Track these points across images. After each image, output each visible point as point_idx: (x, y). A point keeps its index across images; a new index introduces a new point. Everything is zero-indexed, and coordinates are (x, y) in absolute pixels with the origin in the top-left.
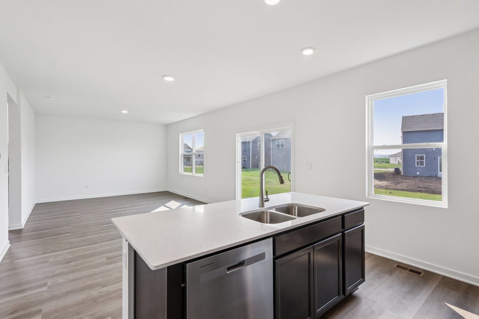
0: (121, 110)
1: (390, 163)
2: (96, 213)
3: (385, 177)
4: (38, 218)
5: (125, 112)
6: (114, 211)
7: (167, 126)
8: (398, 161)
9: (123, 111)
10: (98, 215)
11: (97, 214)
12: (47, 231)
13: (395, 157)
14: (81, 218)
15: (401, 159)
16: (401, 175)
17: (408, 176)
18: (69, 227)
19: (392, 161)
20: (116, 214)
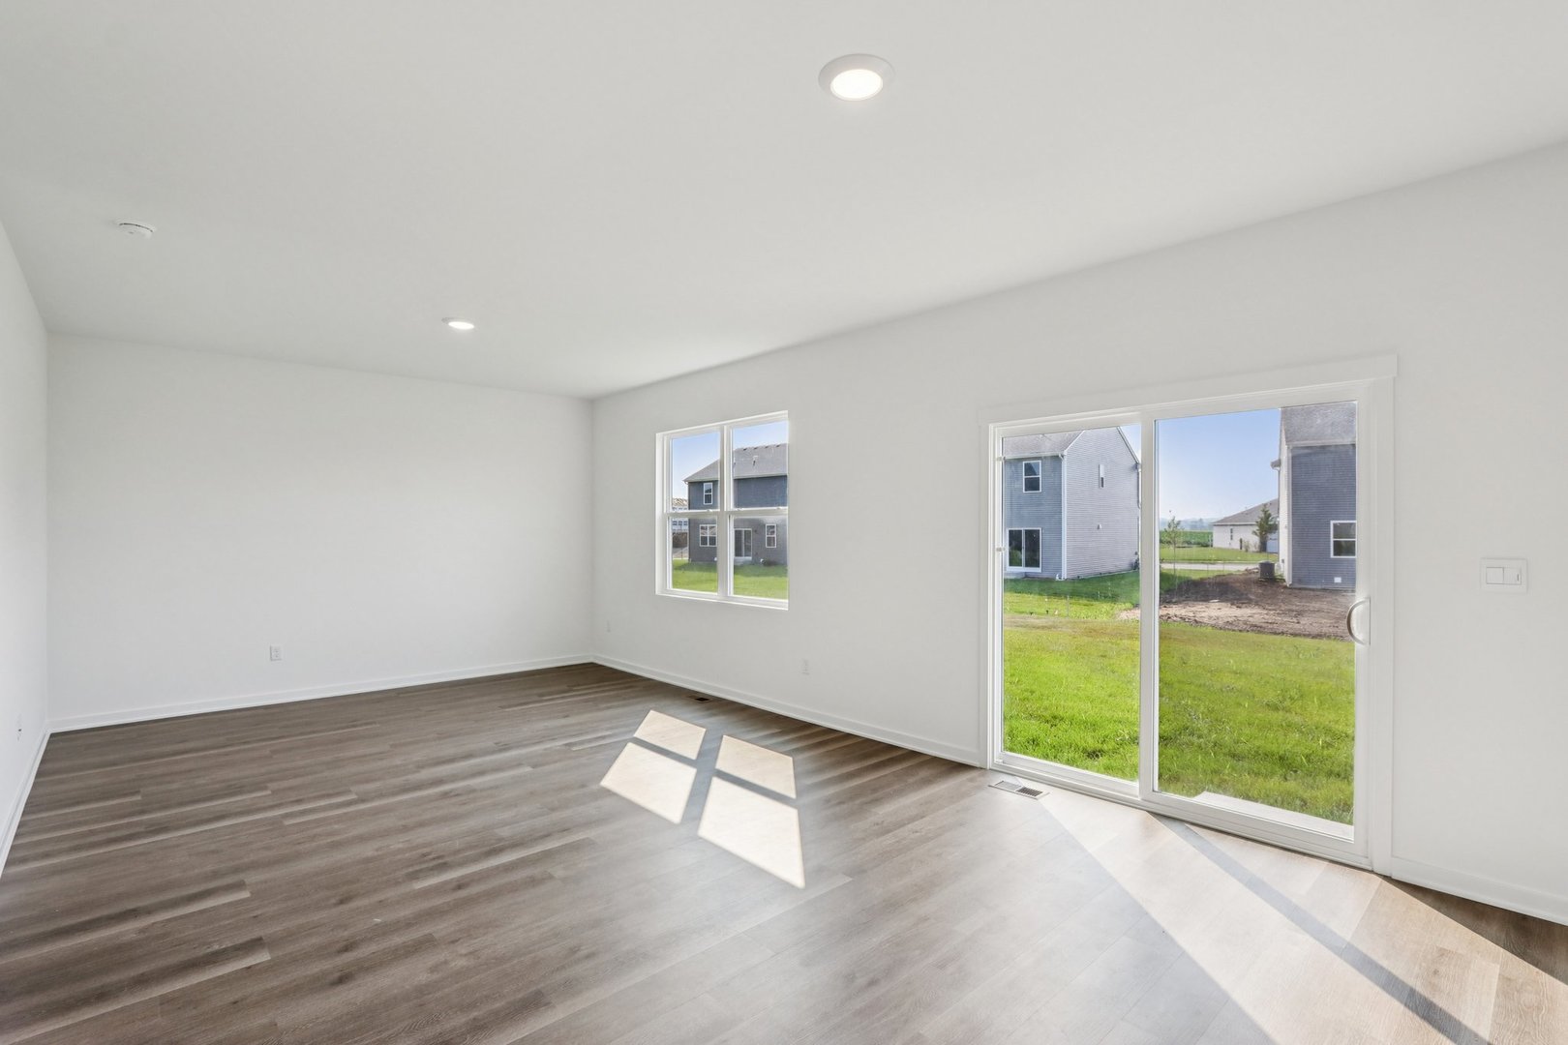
0: (446, 320)
1: (1215, 545)
2: (349, 792)
3: (1242, 594)
4: (70, 826)
5: (461, 326)
6: (425, 774)
7: (593, 406)
8: (1241, 541)
9: (454, 325)
10: (363, 801)
11: (353, 797)
12: (128, 930)
13: (1229, 528)
14: (288, 822)
15: (1255, 533)
16: (1286, 587)
17: (1313, 590)
18: (245, 894)
19: (1221, 540)
20: (445, 795)
